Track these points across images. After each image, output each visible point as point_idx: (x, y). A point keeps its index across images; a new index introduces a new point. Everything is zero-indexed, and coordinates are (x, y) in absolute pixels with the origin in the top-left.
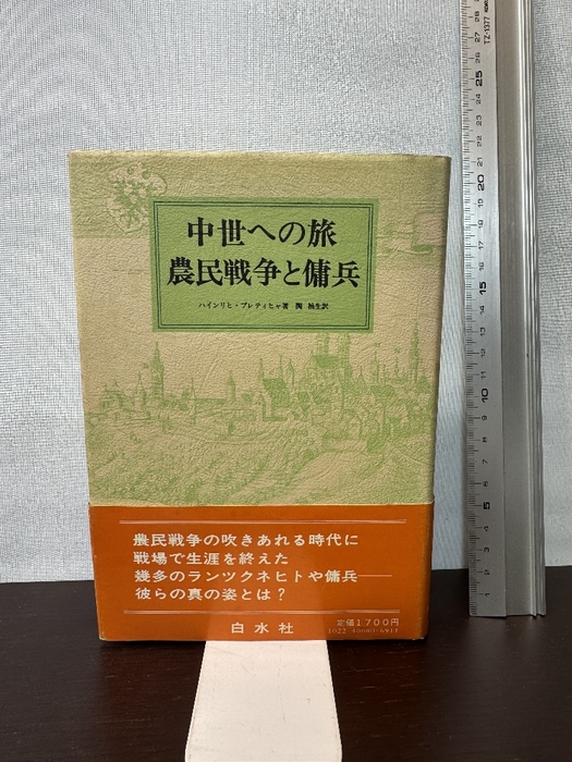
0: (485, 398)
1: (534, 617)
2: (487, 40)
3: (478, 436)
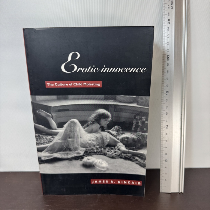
0: (167, 128)
1: (179, 193)
2: (172, 8)
3: (164, 139)
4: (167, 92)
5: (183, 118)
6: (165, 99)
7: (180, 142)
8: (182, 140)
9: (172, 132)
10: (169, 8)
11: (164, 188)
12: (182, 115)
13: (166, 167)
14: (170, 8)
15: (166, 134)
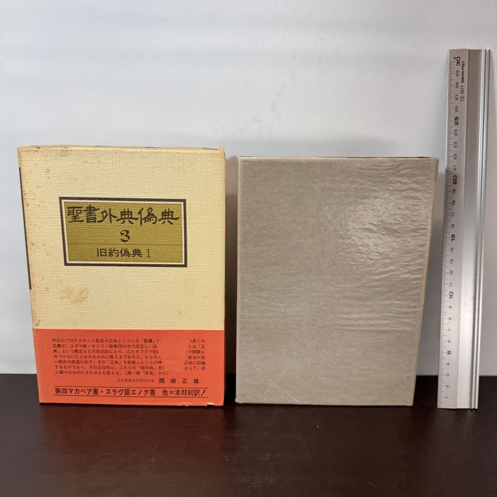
5: (478, 280)
6: (448, 247)
7: (472, 321)
8: (476, 318)
9: (459, 303)
10: (457, 99)
11: (444, 402)
12: (476, 275)
13: (448, 364)
14: (459, 99)
15: (450, 307)
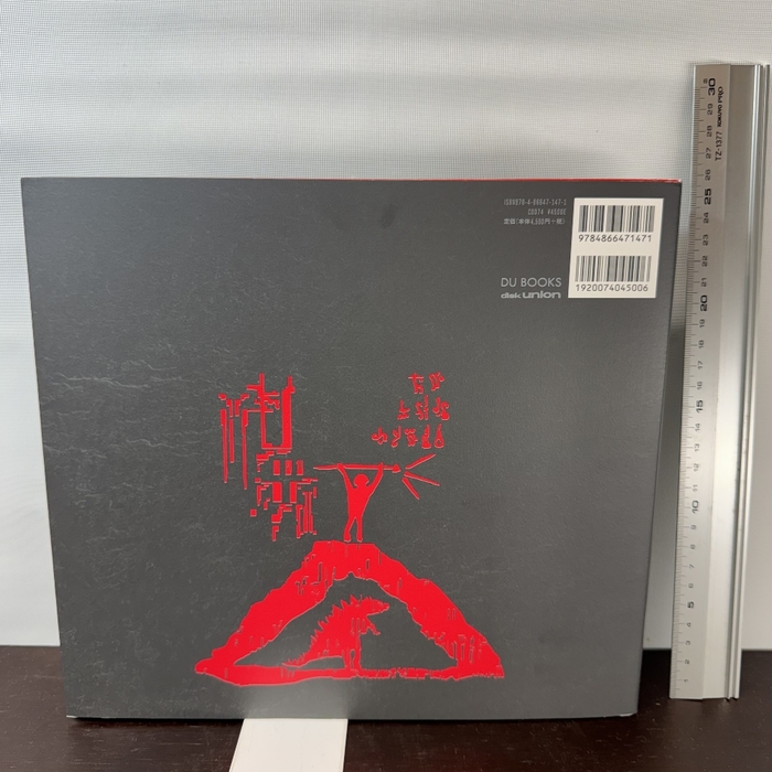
0: (695, 509)
1: (727, 700)
2: (718, 156)
3: (687, 543)
4: (700, 403)
6: (691, 422)
10: (709, 156)
11: (681, 687)
13: (689, 625)
14: (713, 156)
15: (694, 527)
